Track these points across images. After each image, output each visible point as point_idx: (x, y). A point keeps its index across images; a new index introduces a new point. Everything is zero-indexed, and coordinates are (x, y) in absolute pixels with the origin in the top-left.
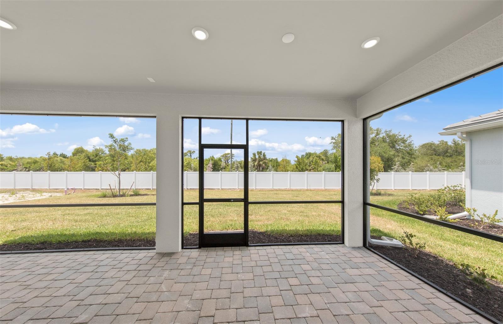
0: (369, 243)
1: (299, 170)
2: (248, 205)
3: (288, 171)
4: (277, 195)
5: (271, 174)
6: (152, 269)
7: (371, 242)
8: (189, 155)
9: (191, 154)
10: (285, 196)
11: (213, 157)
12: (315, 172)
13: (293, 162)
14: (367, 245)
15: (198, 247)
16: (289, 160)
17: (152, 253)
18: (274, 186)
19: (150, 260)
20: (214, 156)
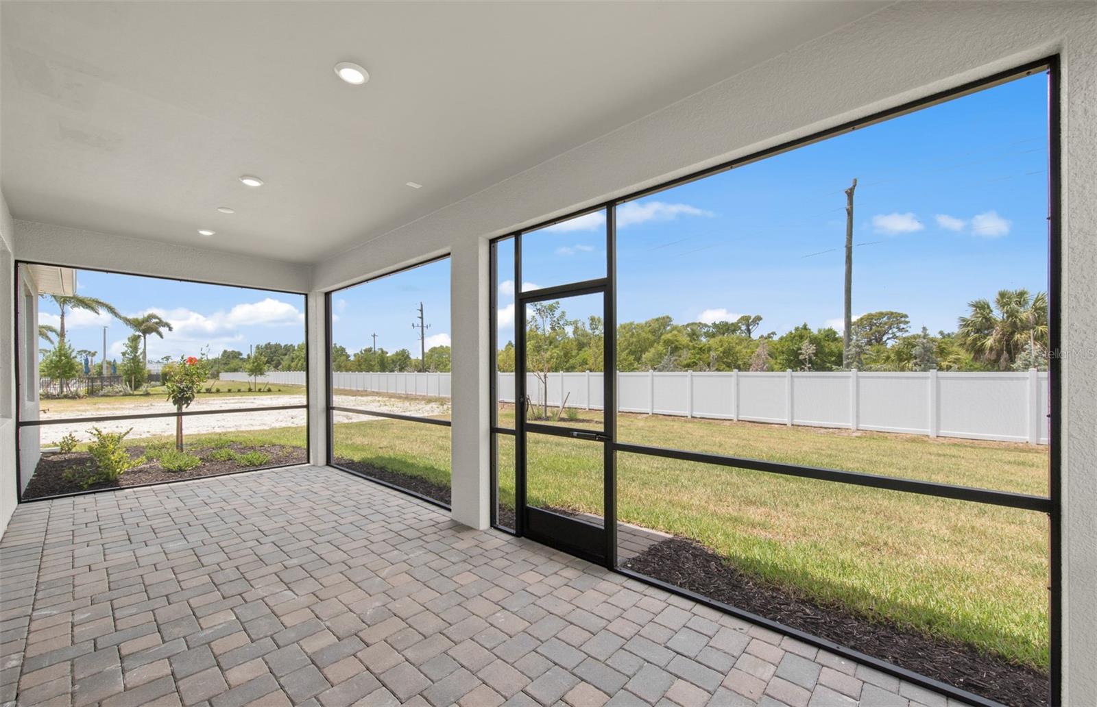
6: (414, 539)
8: (744, 328)
9: (748, 326)
11: (805, 327)
15: (513, 531)
17: (439, 515)
19: (430, 526)
20: (808, 327)
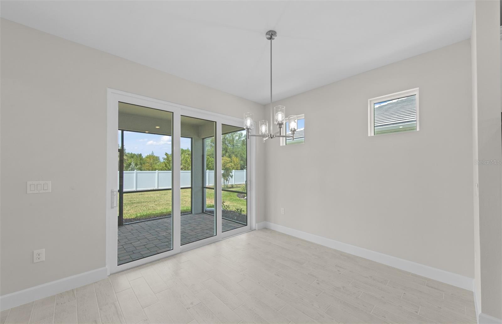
0: (205, 210)
1: (168, 168)
2: (123, 195)
3: (155, 170)
4: (143, 196)
5: (134, 174)
7: (207, 210)
10: (152, 195)
12: (185, 170)
13: (162, 160)
14: (204, 211)
16: (157, 157)
18: (138, 187)
